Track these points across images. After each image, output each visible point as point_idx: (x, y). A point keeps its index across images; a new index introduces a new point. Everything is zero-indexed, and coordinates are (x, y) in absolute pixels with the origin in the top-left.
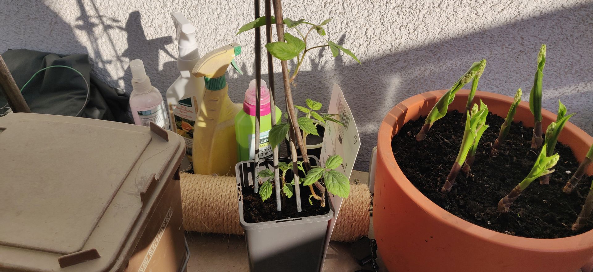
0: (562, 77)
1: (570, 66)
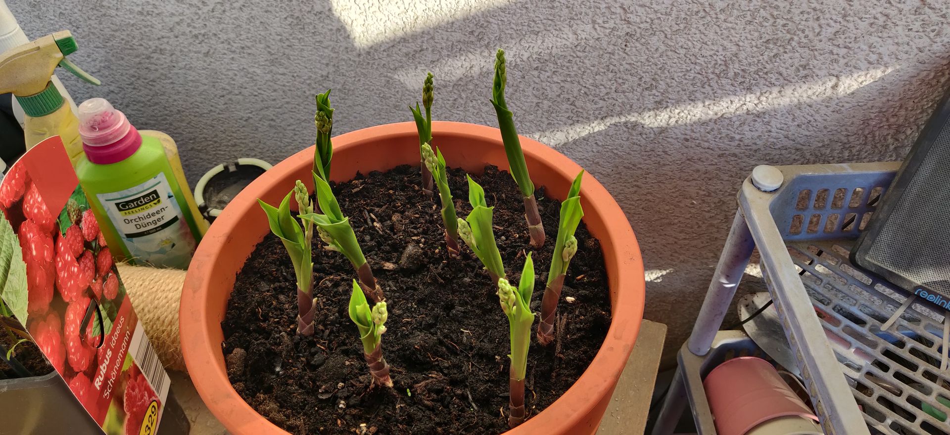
0: (713, 83)
1: (723, 63)
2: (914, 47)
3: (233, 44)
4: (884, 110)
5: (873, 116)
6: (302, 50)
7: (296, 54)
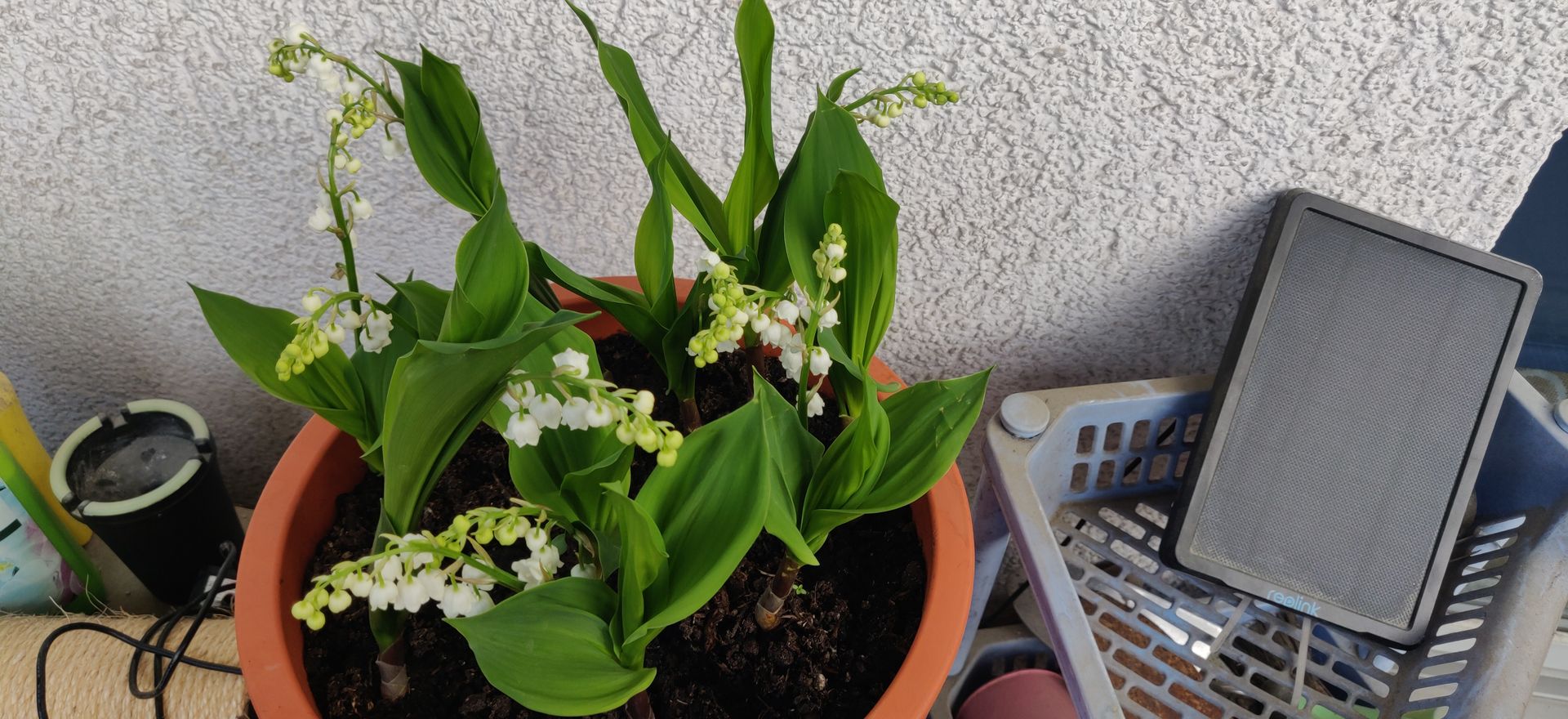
2: (1220, 187)
3: (104, 195)
4: (1189, 278)
5: (1173, 287)
6: (235, 205)
7: (224, 211)
